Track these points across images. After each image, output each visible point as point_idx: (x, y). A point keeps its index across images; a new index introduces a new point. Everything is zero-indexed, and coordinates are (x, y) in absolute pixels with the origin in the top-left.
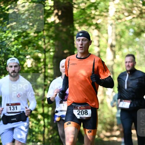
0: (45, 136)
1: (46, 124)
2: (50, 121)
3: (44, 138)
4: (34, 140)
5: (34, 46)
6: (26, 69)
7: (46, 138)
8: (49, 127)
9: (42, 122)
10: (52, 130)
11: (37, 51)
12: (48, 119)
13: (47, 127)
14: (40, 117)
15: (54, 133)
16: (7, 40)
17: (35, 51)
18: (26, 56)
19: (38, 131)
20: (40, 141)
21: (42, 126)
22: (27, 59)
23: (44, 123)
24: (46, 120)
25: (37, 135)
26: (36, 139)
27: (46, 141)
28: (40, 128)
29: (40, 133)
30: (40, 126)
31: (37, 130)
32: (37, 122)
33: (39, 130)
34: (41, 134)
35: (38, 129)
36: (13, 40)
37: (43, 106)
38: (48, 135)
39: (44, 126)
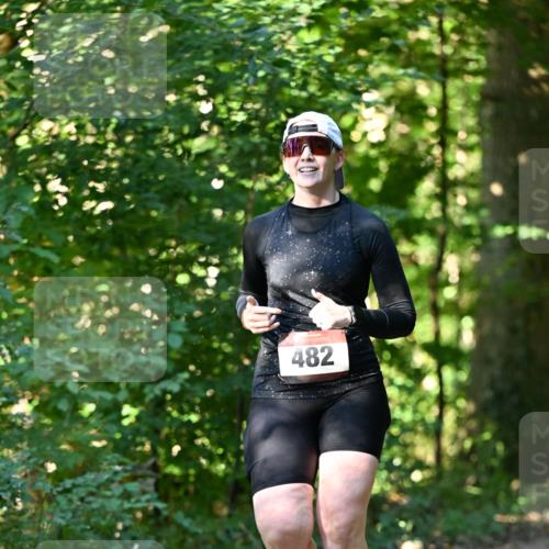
0: (446, 442)
1: (449, 391)
2: (463, 376)
3: (439, 454)
4: (397, 462)
5: (394, 50)
6: (361, 149)
7: (450, 449)
8: (462, 403)
9: (430, 384)
10: (472, 416)
11: (411, 71)
12: (458, 368)
13: (453, 403)
14: (420, 359)
15: (481, 429)
16: (276, 21)
17: (401, 71)
18: (360, 94)
19: (415, 422)
20: (420, 465)
21: (432, 400)
22: (368, 105)
23: (441, 384)
24: (448, 373)
25: (408, 438)
26: (405, 458)
27: (446, 464)
28: (423, 406)
29: (420, 428)
30: (422, 399)
31: (407, 416)
32: (410, 383)
33: (419, 417)
34: (426, 433)
35: (415, 411)
36: (302, 22)
37: (436, 311)
38: (455, 439)
39: (441, 401)
